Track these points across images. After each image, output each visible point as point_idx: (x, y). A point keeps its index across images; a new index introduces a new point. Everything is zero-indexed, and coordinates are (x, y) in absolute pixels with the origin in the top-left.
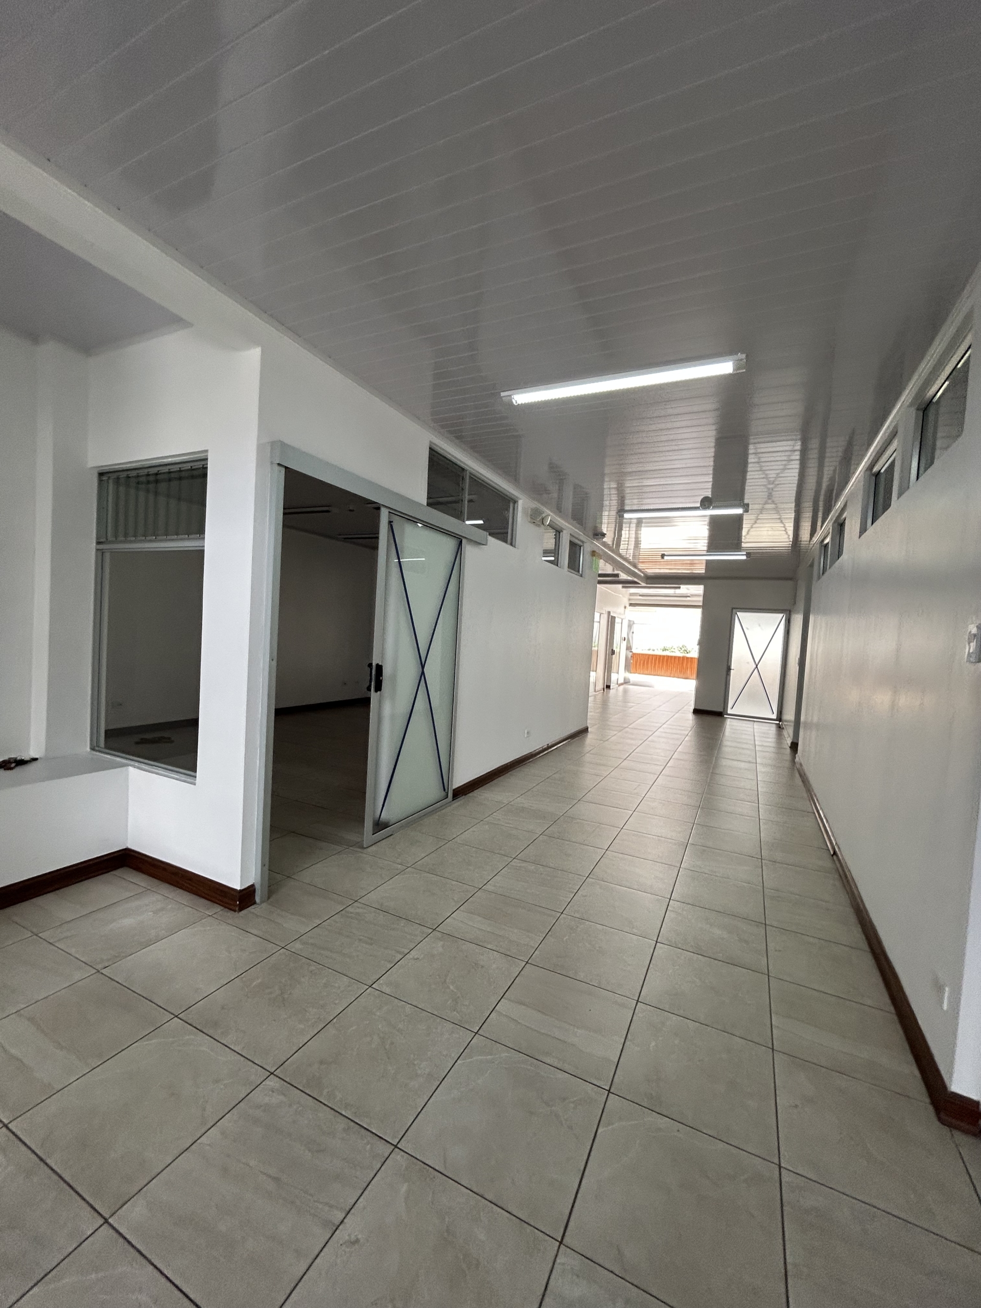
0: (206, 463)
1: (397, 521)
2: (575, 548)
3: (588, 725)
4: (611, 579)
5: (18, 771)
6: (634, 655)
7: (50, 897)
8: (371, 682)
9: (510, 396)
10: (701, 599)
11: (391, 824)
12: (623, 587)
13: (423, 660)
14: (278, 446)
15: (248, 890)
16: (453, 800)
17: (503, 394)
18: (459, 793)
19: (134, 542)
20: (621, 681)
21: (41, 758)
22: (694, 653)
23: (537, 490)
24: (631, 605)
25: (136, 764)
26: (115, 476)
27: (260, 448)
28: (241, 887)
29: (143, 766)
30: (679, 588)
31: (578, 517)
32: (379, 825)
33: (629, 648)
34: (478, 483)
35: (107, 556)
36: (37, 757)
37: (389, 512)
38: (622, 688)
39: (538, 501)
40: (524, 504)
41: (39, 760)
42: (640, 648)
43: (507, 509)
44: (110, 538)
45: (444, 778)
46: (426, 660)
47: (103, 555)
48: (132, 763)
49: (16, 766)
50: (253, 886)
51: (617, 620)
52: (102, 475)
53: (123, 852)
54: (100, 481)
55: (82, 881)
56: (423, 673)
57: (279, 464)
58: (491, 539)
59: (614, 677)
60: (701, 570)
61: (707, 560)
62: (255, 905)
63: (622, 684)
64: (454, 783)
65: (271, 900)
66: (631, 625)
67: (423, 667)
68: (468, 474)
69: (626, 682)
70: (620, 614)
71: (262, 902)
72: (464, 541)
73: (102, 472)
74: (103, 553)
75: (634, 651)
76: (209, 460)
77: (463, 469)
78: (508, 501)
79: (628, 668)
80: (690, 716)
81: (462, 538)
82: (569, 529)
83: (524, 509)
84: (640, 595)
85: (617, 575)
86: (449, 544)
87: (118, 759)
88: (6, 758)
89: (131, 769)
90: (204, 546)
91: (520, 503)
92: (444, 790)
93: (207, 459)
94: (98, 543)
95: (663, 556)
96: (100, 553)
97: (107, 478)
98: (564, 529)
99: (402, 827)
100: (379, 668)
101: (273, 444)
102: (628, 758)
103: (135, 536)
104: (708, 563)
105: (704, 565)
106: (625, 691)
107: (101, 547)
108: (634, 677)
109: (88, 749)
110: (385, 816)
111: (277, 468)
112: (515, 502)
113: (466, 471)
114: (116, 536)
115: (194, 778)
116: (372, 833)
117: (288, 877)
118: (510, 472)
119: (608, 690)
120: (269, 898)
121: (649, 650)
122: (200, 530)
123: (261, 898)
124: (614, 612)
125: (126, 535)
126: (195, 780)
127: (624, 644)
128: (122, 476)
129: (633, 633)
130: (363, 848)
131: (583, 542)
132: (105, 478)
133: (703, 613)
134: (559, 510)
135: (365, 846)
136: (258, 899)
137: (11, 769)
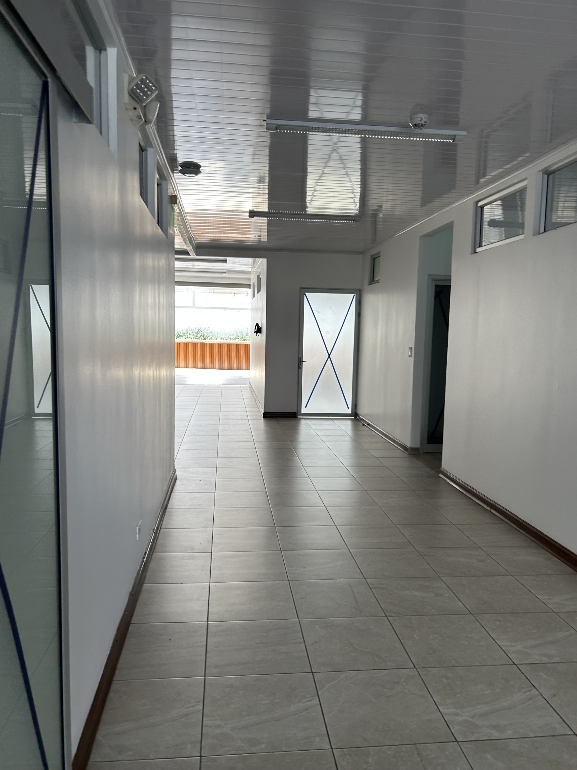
82: (156, 148)
98: (151, 146)
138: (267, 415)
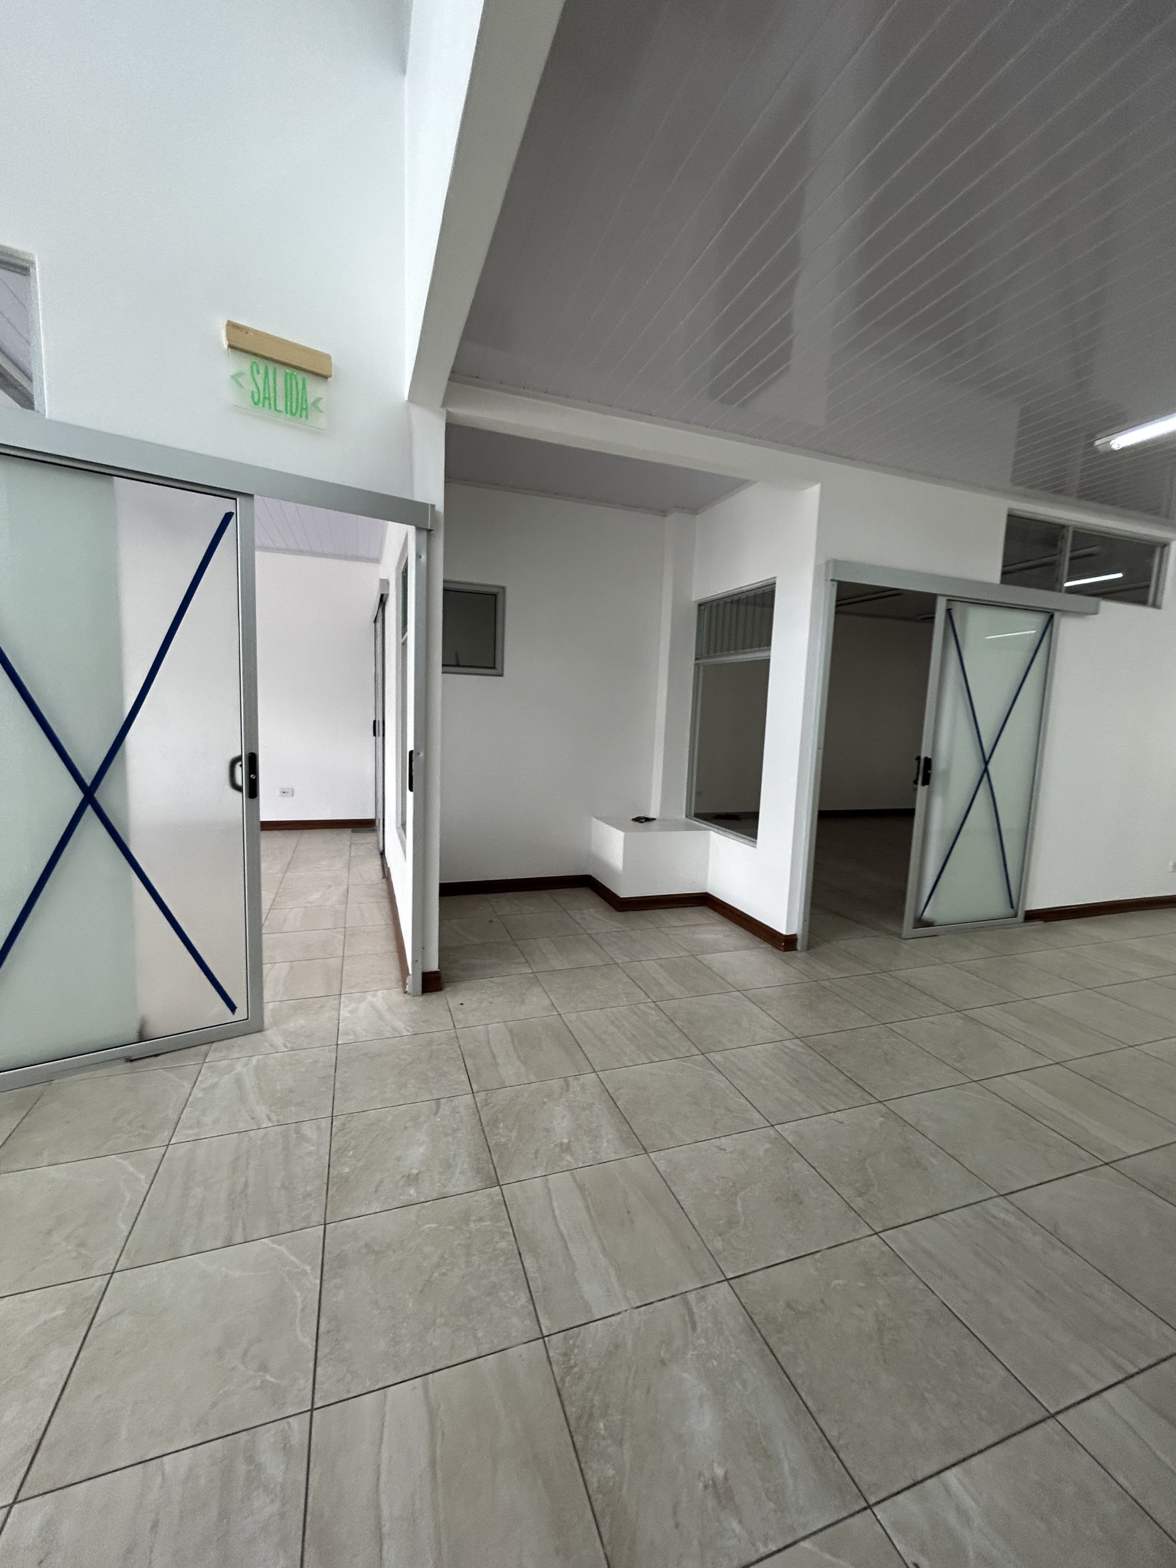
0: (774, 586)
1: (957, 607)
5: (647, 825)
8: (917, 776)
9: (1107, 442)
11: (935, 924)
13: (987, 757)
14: (834, 563)
15: (791, 938)
16: (1025, 923)
17: (1097, 443)
19: (721, 656)
21: (659, 819)
25: (716, 829)
26: (709, 606)
27: (817, 568)
28: (786, 933)
29: (721, 832)
32: (921, 923)
34: (1086, 536)
35: (701, 668)
36: (654, 817)
37: (948, 600)
41: (657, 820)
43: (1155, 554)
44: (704, 655)
45: (1013, 894)
46: (992, 754)
47: (698, 668)
48: (713, 829)
49: (645, 821)
50: (795, 935)
52: (701, 605)
53: (703, 894)
54: (699, 611)
56: (986, 770)
57: (833, 579)
62: (796, 951)
64: (1027, 902)
65: (809, 952)
67: (986, 763)
68: (1071, 530)
71: (802, 951)
72: (1058, 614)
73: (701, 603)
74: (699, 666)
77: (1064, 526)
78: (1155, 548)
81: (1052, 611)
86: (1036, 621)
87: (703, 826)
88: (639, 815)
89: (712, 832)
90: (770, 656)
91: (1175, 545)
92: (1013, 909)
93: (775, 583)
94: (696, 659)
96: (697, 666)
99: (947, 933)
100: (928, 762)
101: (827, 563)
103: (722, 651)
107: (698, 662)
109: (684, 816)
110: (928, 914)
111: (831, 583)
112: (1165, 546)
113: (1069, 527)
114: (708, 652)
115: (755, 843)
116: (912, 928)
117: (827, 940)
118: (1158, 508)
120: (807, 950)
122: (766, 642)
123: (802, 947)
125: (715, 652)
126: (756, 845)
128: (714, 605)
130: (904, 939)
132: (703, 608)
135: (903, 937)
136: (799, 947)
137: (642, 822)
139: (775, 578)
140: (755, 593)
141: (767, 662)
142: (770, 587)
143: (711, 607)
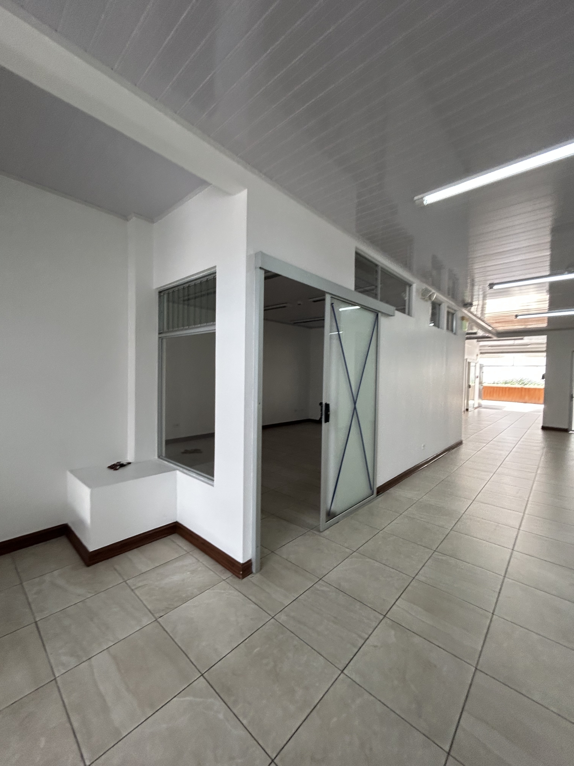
0: (215, 275)
1: (336, 302)
2: (451, 315)
3: (463, 439)
4: (471, 336)
5: (121, 471)
6: (486, 388)
7: (135, 551)
8: (322, 415)
9: (422, 198)
10: (545, 346)
11: (337, 514)
12: (478, 341)
13: (355, 398)
14: (261, 255)
15: (247, 564)
16: (377, 496)
17: (416, 198)
18: (382, 489)
19: (178, 331)
20: (476, 405)
21: (133, 463)
22: (541, 384)
23: (424, 276)
24: (481, 353)
25: (181, 469)
26: (167, 292)
27: (249, 258)
28: (243, 561)
29: (185, 471)
30: (522, 339)
31: (453, 294)
32: (330, 515)
33: (481, 383)
34: (388, 275)
35: (164, 341)
36: (130, 462)
37: (331, 297)
38: (476, 410)
39: (427, 283)
40: (417, 286)
41: (132, 464)
42: (488, 382)
43: (405, 291)
44: (165, 329)
45: (371, 480)
46: (357, 397)
47: (162, 341)
48: (179, 468)
49: (120, 467)
50: (250, 560)
51: (472, 364)
52: (161, 293)
53: (174, 524)
54: (160, 297)
55: (152, 542)
56: (355, 408)
57: (261, 268)
58: (397, 312)
59: (471, 402)
60: (544, 325)
61: (549, 317)
62: (252, 574)
63: (476, 408)
64: (378, 481)
65: (262, 570)
66: (481, 367)
67: (355, 403)
68: (380, 267)
69: (480, 406)
70: (474, 360)
71: (257, 572)
72: (380, 314)
73: (161, 291)
74: (162, 339)
75: (485, 385)
76: (217, 273)
77: (377, 265)
78: (406, 285)
79: (480, 397)
80: (540, 432)
81: (377, 312)
82: (447, 303)
83: (417, 291)
84: (489, 346)
85: (475, 333)
86: (370, 317)
87: (172, 465)
88: (115, 462)
89: (178, 472)
90: (215, 330)
91: (414, 287)
92: (371, 489)
93: (215, 273)
94: (160, 333)
95: (516, 316)
96: (161, 339)
97: (163, 294)
98: (443, 302)
99: (344, 517)
100: (327, 406)
101: (256, 255)
102: (502, 466)
103: (178, 327)
104: (550, 319)
105: (546, 321)
106: (479, 413)
107: (161, 335)
108: (485, 403)
109: (156, 457)
110: (333, 508)
111: (259, 270)
112: (410, 286)
113: (379, 266)
114: (168, 328)
115: (212, 481)
116: (325, 521)
117: (273, 552)
118: (406, 264)
119: (467, 412)
120: (261, 569)
121: (494, 383)
122: (213, 319)
123: (256, 569)
124: (471, 359)
125: (173, 328)
126: (213, 483)
127: (477, 380)
128: (170, 292)
129: (483, 372)
130: (321, 532)
131: (455, 311)
132: (162, 294)
133: (547, 356)
134: (439, 289)
135: (321, 531)
136: (254, 569)
137: (117, 469)
138: (544, 428)
139: (215, 267)
140: (201, 281)
141: (213, 335)
142: (212, 276)
143: (169, 293)
